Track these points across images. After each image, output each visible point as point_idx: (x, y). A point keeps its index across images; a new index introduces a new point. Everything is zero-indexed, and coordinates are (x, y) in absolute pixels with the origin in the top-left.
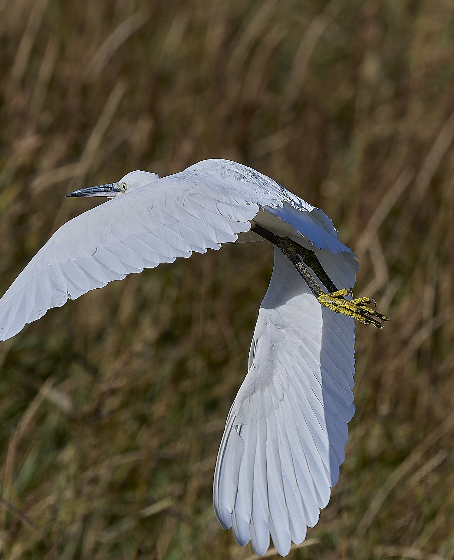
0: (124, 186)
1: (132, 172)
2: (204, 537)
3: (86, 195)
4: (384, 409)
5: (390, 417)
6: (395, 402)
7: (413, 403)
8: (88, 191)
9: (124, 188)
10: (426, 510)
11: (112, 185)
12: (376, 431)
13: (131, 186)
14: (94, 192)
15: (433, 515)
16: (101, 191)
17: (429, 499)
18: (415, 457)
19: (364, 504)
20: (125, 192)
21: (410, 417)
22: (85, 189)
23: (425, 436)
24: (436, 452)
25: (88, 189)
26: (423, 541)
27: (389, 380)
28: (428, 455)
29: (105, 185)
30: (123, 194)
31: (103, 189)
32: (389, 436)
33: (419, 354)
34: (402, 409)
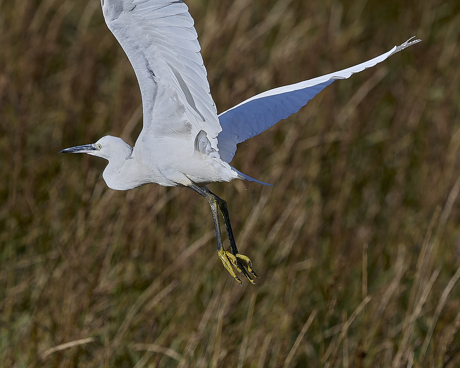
0: (99, 146)
1: (105, 137)
2: (16, 338)
3: (73, 152)
4: (135, 253)
5: (139, 259)
6: (143, 249)
7: (154, 249)
8: (75, 149)
9: (100, 147)
10: (163, 320)
11: (91, 145)
12: (130, 267)
13: (104, 147)
14: (78, 150)
15: (167, 324)
16: (83, 149)
17: (165, 313)
18: (156, 285)
19: (123, 316)
20: (100, 150)
21: (152, 258)
22: (72, 148)
23: (162, 271)
24: (170, 282)
25: (74, 147)
26: (162, 340)
27: (138, 234)
28: (164, 284)
29: (86, 145)
30: (98, 151)
31: (85, 148)
32: (138, 271)
33: (158, 217)
34: (147, 253)
